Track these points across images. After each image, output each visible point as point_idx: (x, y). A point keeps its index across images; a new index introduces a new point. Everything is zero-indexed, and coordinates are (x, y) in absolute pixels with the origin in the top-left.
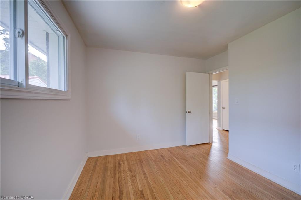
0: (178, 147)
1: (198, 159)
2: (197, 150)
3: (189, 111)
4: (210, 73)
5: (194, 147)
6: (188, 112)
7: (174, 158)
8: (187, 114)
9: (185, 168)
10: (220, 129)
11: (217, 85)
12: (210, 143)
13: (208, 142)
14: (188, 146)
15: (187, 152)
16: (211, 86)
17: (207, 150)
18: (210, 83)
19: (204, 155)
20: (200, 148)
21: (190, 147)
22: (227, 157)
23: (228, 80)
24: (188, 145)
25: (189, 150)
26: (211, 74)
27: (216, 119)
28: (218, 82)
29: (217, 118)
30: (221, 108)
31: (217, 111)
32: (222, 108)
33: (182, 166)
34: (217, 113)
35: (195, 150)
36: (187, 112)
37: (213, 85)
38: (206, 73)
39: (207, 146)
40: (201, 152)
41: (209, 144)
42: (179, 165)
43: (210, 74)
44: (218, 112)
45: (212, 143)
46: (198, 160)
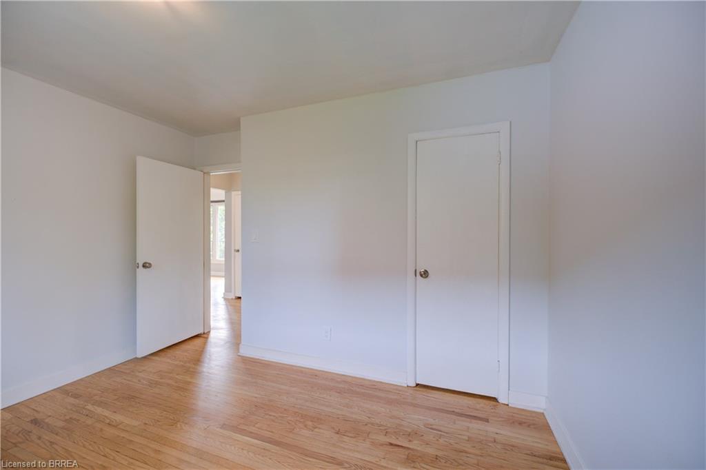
0: (110, 369)
1: (170, 382)
2: (169, 360)
3: (145, 263)
4: (205, 171)
5: (163, 354)
6: (144, 266)
7: (90, 407)
8: (141, 270)
9: (127, 421)
10: (230, 298)
11: (224, 201)
12: (204, 333)
13: (201, 331)
14: (145, 358)
15: (138, 374)
16: (207, 202)
17: (197, 350)
18: (206, 194)
19: (188, 365)
20: (178, 352)
21: (150, 357)
22: (239, 352)
23: (240, 192)
24: (140, 355)
25: (143, 368)
26: (208, 173)
27: (223, 277)
28: (226, 192)
29: (223, 274)
30: (233, 251)
31: (224, 259)
32: (235, 250)
33: (118, 418)
34: (224, 263)
35: (163, 363)
36: (141, 265)
37: (212, 199)
38: (195, 169)
39: (198, 341)
40: (180, 361)
41: (202, 337)
42: (108, 421)
43: (204, 173)
44: (226, 261)
45: (209, 332)
46: (168, 385)
